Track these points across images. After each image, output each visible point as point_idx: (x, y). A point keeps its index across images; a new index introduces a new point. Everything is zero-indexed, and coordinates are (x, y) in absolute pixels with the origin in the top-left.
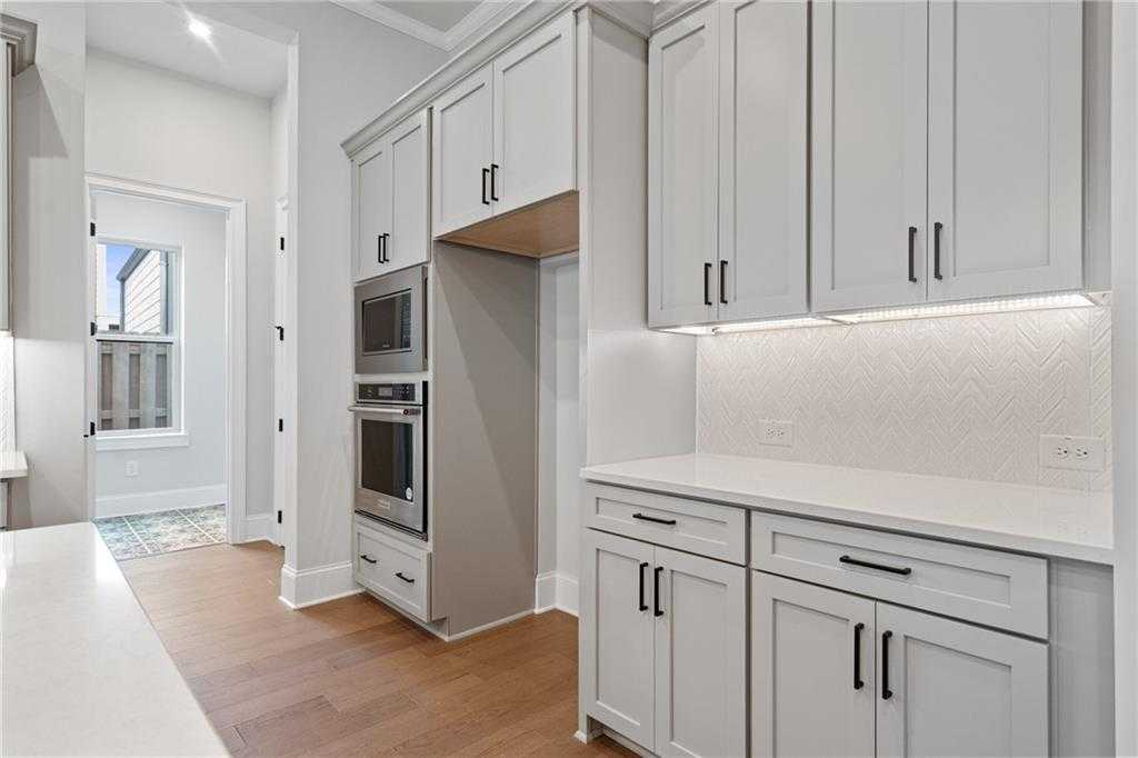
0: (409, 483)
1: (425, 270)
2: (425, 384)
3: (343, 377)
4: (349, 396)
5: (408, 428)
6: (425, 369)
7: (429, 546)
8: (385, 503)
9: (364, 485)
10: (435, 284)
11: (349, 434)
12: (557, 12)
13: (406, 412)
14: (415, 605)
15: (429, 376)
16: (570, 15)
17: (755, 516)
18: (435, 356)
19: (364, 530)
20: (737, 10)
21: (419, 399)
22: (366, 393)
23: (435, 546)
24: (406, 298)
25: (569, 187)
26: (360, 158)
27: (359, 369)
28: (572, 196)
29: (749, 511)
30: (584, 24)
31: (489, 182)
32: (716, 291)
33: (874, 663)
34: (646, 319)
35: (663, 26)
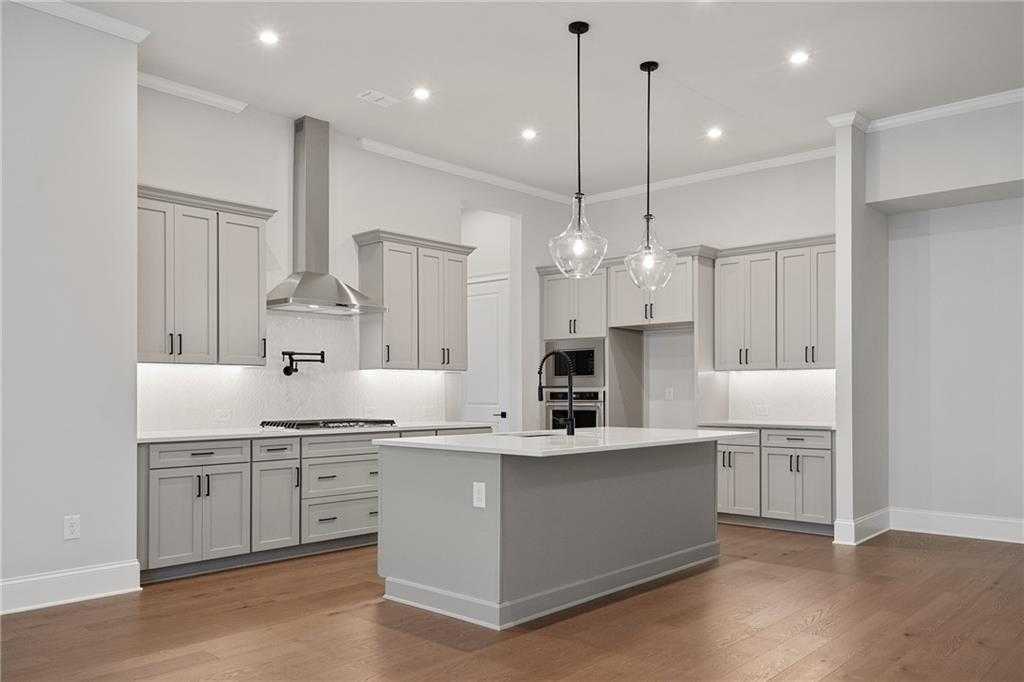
1: (604, 340)
2: (604, 392)
6: (604, 385)
12: (683, 255)
15: (606, 389)
16: (690, 257)
17: (763, 430)
20: (751, 262)
21: (601, 399)
30: (696, 261)
31: (649, 310)
32: (744, 359)
33: (795, 464)
34: (714, 367)
35: (721, 257)
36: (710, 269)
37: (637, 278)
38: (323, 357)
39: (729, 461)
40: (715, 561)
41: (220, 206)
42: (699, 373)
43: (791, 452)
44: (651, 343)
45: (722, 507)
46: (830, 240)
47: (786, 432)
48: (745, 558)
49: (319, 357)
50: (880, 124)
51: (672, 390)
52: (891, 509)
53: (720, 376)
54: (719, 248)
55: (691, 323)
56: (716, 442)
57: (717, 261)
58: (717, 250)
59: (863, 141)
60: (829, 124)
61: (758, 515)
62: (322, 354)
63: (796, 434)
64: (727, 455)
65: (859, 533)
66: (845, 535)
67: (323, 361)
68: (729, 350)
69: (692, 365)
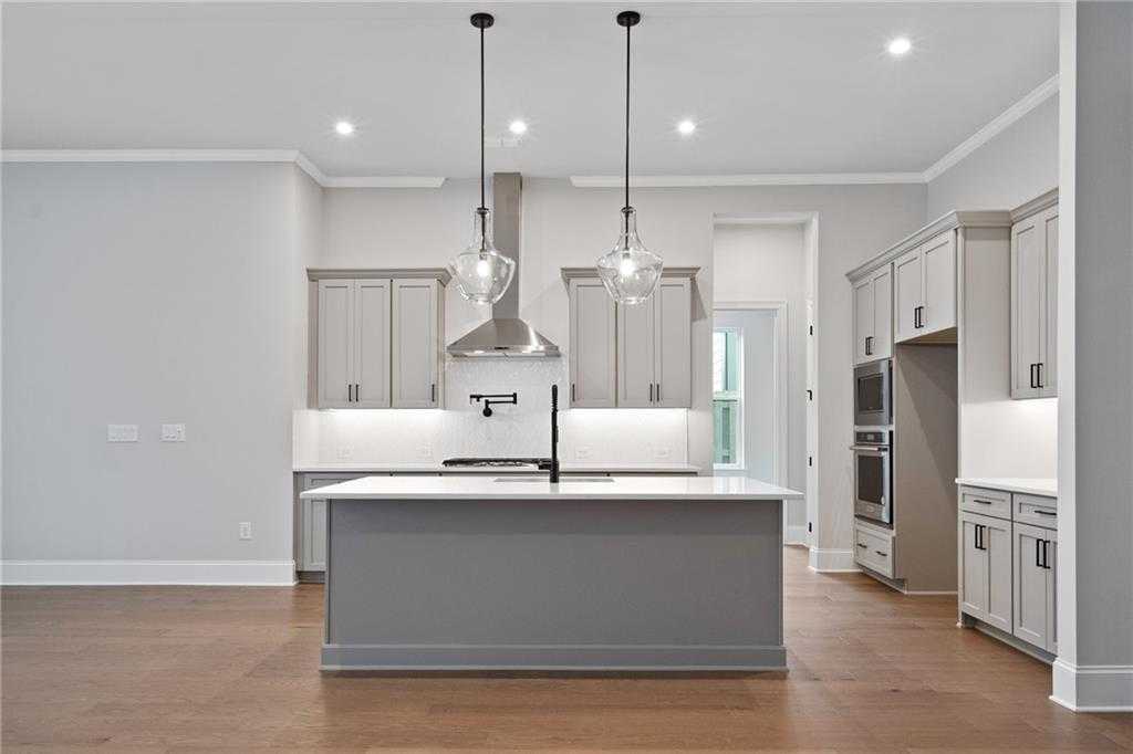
0: (882, 495)
1: (890, 362)
2: (891, 433)
3: (847, 428)
4: (851, 440)
5: (881, 459)
6: (891, 422)
7: (894, 533)
8: (870, 508)
9: (860, 498)
10: (897, 371)
11: (851, 465)
12: (946, 229)
13: (880, 449)
14: (885, 569)
15: (893, 428)
16: (952, 233)
17: (1015, 496)
18: (897, 415)
19: (861, 528)
20: (1047, 221)
21: (887, 442)
22: (861, 438)
23: (897, 531)
24: (880, 379)
25: (951, 325)
26: (858, 284)
27: (856, 423)
28: (954, 330)
29: (1012, 493)
30: (960, 237)
31: (918, 316)
33: (1042, 555)
34: (1010, 395)
35: (1017, 221)
38: (515, 399)
41: (392, 274)
47: (1037, 501)
49: (512, 399)
57: (1014, 229)
61: (1010, 631)
62: (515, 395)
67: (515, 402)
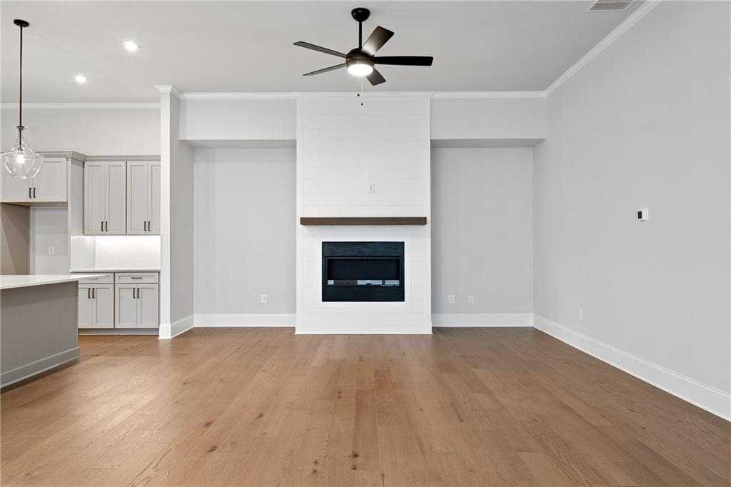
16: (64, 158)
17: (116, 273)
20: (110, 166)
30: (70, 162)
31: (32, 192)
32: (104, 228)
33: (137, 294)
34: (84, 232)
35: (89, 161)
36: (82, 168)
37: (11, 170)
39: (92, 294)
40: (76, 360)
42: (72, 238)
43: (135, 286)
44: (36, 215)
45: (82, 324)
46: (158, 158)
47: (130, 274)
48: (97, 355)
50: (187, 96)
51: (53, 248)
52: (195, 316)
53: (88, 238)
54: (88, 155)
55: (66, 203)
56: (77, 281)
57: (86, 163)
58: (86, 156)
59: (177, 104)
60: (156, 89)
61: (112, 327)
63: (136, 274)
64: (91, 290)
65: (173, 332)
66: (165, 334)
68: (94, 222)
69: (66, 232)
